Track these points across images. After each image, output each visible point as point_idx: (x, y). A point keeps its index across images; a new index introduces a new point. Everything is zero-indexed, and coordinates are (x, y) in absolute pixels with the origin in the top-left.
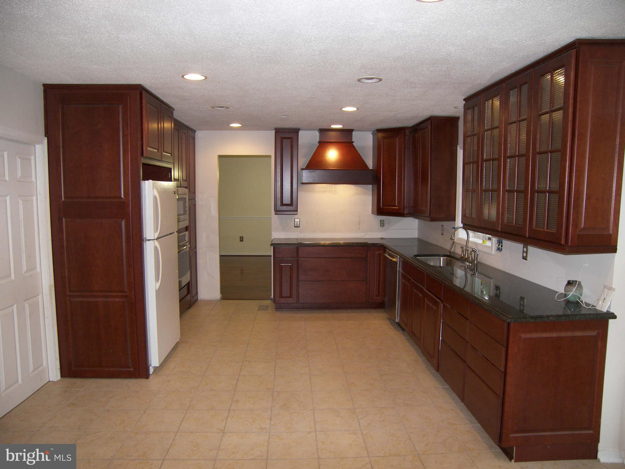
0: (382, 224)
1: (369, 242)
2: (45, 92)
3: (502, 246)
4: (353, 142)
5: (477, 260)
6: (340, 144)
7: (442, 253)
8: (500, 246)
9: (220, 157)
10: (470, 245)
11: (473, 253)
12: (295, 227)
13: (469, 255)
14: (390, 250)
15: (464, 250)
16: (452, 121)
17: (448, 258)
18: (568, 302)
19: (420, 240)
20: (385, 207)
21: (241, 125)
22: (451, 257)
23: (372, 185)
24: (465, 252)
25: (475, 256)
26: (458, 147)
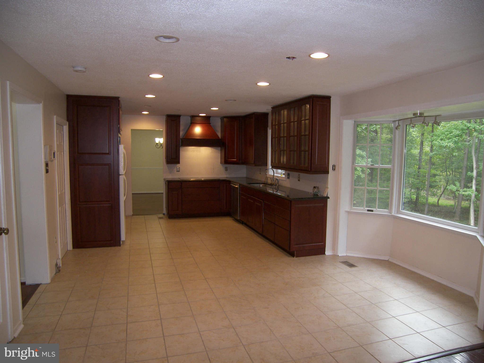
0: (226, 169)
1: (221, 179)
2: (67, 98)
3: (289, 176)
4: (211, 123)
5: (278, 184)
6: (204, 124)
7: (261, 182)
8: (289, 177)
9: (132, 130)
10: (274, 177)
11: (276, 181)
12: (177, 171)
13: (275, 182)
14: (232, 182)
15: (272, 180)
16: (265, 115)
17: (264, 185)
18: (314, 195)
19: (247, 178)
20: (229, 160)
21: (148, 113)
22: (265, 184)
23: (221, 147)
24: (272, 181)
25: (277, 182)
26: (268, 128)
